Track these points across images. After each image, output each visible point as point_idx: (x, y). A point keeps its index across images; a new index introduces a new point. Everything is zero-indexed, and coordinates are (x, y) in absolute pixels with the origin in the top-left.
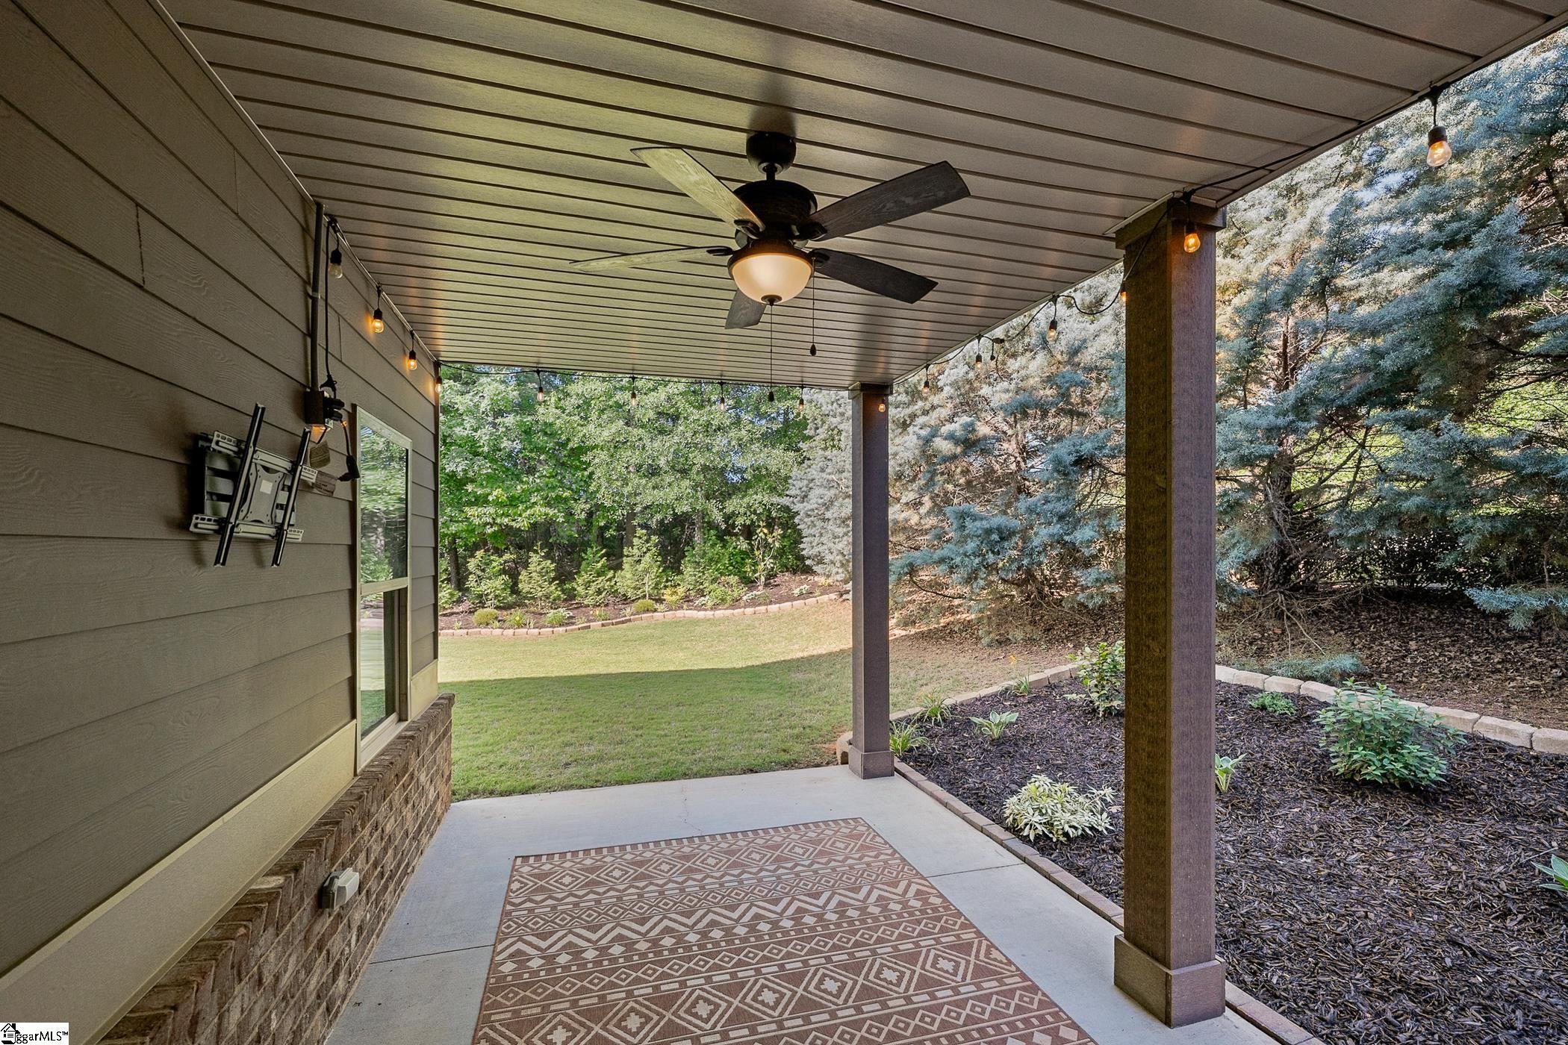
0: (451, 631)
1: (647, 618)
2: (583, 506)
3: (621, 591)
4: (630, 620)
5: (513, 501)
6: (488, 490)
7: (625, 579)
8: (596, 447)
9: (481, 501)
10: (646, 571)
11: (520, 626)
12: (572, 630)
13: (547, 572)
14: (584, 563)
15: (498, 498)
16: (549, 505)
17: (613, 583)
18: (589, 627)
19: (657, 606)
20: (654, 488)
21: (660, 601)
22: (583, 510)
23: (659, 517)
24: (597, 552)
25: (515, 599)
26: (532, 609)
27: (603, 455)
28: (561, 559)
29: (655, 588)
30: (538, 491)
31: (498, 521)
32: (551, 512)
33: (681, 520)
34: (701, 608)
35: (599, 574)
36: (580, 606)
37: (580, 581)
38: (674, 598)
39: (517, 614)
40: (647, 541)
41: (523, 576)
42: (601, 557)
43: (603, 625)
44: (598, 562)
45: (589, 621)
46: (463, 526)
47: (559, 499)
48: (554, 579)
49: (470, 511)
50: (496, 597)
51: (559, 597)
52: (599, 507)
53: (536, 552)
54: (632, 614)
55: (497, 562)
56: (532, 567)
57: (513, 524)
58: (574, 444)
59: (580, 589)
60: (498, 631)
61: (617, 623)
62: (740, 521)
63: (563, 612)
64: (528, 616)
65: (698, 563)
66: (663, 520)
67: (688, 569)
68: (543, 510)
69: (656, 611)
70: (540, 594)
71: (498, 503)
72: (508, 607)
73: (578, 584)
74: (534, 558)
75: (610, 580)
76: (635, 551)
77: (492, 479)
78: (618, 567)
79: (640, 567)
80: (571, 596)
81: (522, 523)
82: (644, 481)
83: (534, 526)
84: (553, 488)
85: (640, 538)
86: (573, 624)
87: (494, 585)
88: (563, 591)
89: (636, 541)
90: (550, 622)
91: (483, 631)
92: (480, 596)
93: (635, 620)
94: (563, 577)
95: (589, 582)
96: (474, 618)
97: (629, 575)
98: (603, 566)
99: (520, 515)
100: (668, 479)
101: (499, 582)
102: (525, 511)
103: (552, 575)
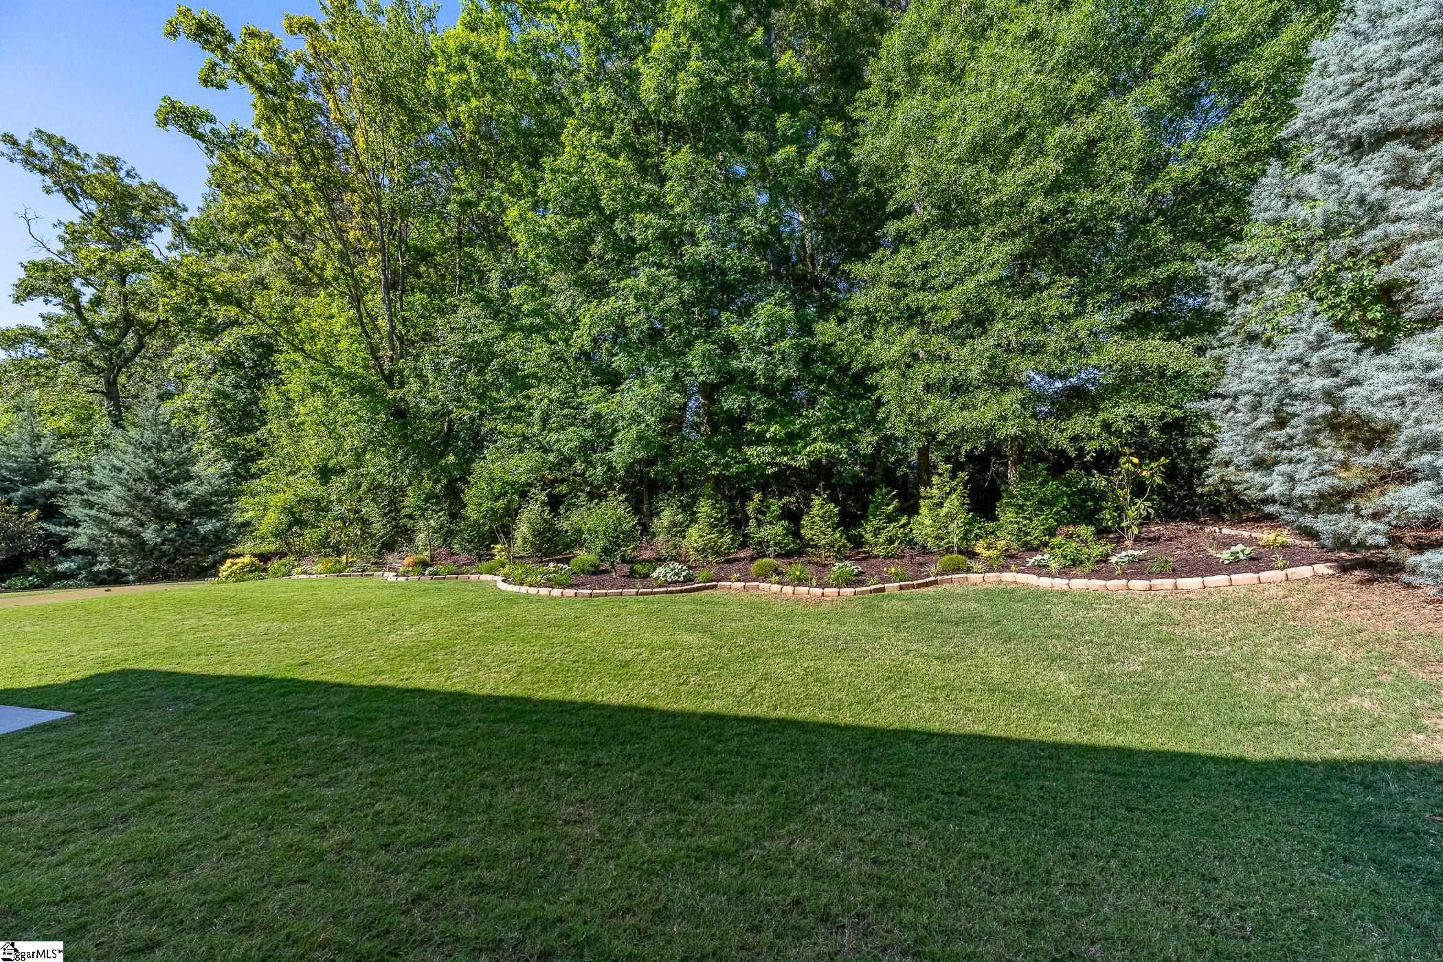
0: (728, 584)
1: (959, 580)
2: (869, 439)
3: (918, 539)
4: (935, 582)
5: (791, 438)
6: (765, 427)
7: (924, 524)
8: (882, 366)
9: (760, 440)
10: (951, 517)
11: (801, 581)
12: (863, 593)
13: (830, 517)
14: (871, 506)
15: (775, 435)
16: (831, 439)
17: (907, 531)
18: (883, 590)
19: (972, 563)
20: (961, 409)
21: (972, 555)
22: (869, 444)
23: (968, 447)
24: (888, 493)
25: (797, 549)
26: (816, 559)
27: (894, 374)
28: (845, 500)
29: (963, 539)
30: (818, 425)
31: (778, 460)
32: (833, 448)
33: (994, 450)
34: (1040, 570)
35: (890, 519)
36: (868, 557)
37: (869, 527)
38: (992, 553)
39: (796, 569)
40: (953, 477)
41: (805, 521)
42: (892, 499)
43: (901, 588)
44: (889, 505)
45: (883, 580)
46: (744, 466)
47: (842, 433)
48: (838, 525)
49: (751, 451)
50: (776, 544)
51: (844, 546)
52: (886, 439)
53: (818, 494)
54: (937, 575)
55: (776, 506)
56: (814, 511)
57: (793, 463)
58: (856, 367)
59: (868, 536)
60: (776, 587)
61: (919, 586)
62: (1091, 447)
63: (851, 567)
64: (812, 568)
65: (1021, 507)
66: (972, 450)
67: (1007, 516)
68: (824, 446)
69: (969, 570)
70: (823, 542)
71: (775, 441)
72: (789, 555)
73: (867, 531)
74: (817, 501)
75: (903, 526)
76: (935, 491)
77: (770, 415)
78: (913, 510)
79: (943, 512)
80: (858, 542)
81: (801, 462)
82: (947, 402)
83: (816, 464)
84: (835, 420)
85: (940, 475)
86: (862, 583)
87: (774, 531)
88: (848, 539)
89: (935, 479)
90: (836, 580)
91: (762, 585)
92: (760, 543)
93: (943, 582)
94: (849, 521)
95: (879, 529)
96: (754, 567)
97: (928, 522)
98: (895, 510)
99: (799, 453)
100: (982, 396)
101: (779, 528)
102: (804, 447)
103: (836, 520)
